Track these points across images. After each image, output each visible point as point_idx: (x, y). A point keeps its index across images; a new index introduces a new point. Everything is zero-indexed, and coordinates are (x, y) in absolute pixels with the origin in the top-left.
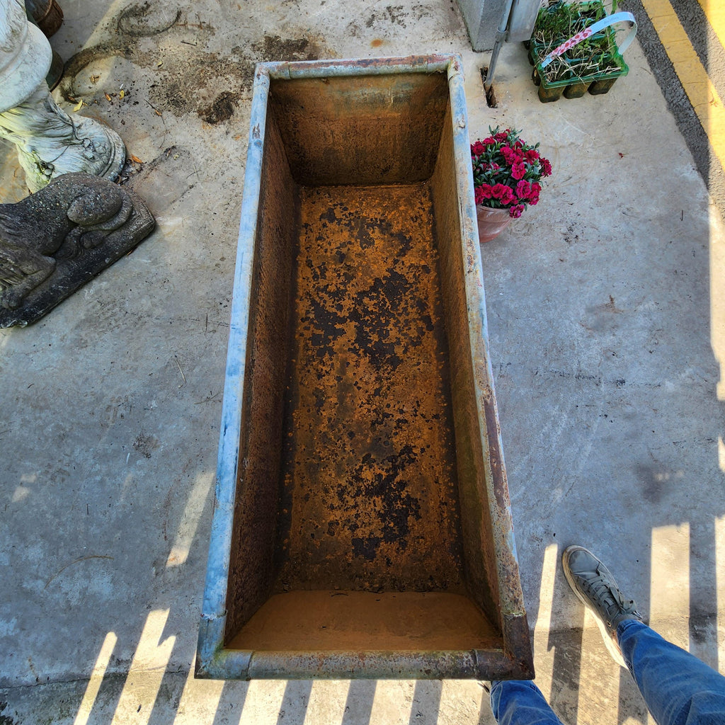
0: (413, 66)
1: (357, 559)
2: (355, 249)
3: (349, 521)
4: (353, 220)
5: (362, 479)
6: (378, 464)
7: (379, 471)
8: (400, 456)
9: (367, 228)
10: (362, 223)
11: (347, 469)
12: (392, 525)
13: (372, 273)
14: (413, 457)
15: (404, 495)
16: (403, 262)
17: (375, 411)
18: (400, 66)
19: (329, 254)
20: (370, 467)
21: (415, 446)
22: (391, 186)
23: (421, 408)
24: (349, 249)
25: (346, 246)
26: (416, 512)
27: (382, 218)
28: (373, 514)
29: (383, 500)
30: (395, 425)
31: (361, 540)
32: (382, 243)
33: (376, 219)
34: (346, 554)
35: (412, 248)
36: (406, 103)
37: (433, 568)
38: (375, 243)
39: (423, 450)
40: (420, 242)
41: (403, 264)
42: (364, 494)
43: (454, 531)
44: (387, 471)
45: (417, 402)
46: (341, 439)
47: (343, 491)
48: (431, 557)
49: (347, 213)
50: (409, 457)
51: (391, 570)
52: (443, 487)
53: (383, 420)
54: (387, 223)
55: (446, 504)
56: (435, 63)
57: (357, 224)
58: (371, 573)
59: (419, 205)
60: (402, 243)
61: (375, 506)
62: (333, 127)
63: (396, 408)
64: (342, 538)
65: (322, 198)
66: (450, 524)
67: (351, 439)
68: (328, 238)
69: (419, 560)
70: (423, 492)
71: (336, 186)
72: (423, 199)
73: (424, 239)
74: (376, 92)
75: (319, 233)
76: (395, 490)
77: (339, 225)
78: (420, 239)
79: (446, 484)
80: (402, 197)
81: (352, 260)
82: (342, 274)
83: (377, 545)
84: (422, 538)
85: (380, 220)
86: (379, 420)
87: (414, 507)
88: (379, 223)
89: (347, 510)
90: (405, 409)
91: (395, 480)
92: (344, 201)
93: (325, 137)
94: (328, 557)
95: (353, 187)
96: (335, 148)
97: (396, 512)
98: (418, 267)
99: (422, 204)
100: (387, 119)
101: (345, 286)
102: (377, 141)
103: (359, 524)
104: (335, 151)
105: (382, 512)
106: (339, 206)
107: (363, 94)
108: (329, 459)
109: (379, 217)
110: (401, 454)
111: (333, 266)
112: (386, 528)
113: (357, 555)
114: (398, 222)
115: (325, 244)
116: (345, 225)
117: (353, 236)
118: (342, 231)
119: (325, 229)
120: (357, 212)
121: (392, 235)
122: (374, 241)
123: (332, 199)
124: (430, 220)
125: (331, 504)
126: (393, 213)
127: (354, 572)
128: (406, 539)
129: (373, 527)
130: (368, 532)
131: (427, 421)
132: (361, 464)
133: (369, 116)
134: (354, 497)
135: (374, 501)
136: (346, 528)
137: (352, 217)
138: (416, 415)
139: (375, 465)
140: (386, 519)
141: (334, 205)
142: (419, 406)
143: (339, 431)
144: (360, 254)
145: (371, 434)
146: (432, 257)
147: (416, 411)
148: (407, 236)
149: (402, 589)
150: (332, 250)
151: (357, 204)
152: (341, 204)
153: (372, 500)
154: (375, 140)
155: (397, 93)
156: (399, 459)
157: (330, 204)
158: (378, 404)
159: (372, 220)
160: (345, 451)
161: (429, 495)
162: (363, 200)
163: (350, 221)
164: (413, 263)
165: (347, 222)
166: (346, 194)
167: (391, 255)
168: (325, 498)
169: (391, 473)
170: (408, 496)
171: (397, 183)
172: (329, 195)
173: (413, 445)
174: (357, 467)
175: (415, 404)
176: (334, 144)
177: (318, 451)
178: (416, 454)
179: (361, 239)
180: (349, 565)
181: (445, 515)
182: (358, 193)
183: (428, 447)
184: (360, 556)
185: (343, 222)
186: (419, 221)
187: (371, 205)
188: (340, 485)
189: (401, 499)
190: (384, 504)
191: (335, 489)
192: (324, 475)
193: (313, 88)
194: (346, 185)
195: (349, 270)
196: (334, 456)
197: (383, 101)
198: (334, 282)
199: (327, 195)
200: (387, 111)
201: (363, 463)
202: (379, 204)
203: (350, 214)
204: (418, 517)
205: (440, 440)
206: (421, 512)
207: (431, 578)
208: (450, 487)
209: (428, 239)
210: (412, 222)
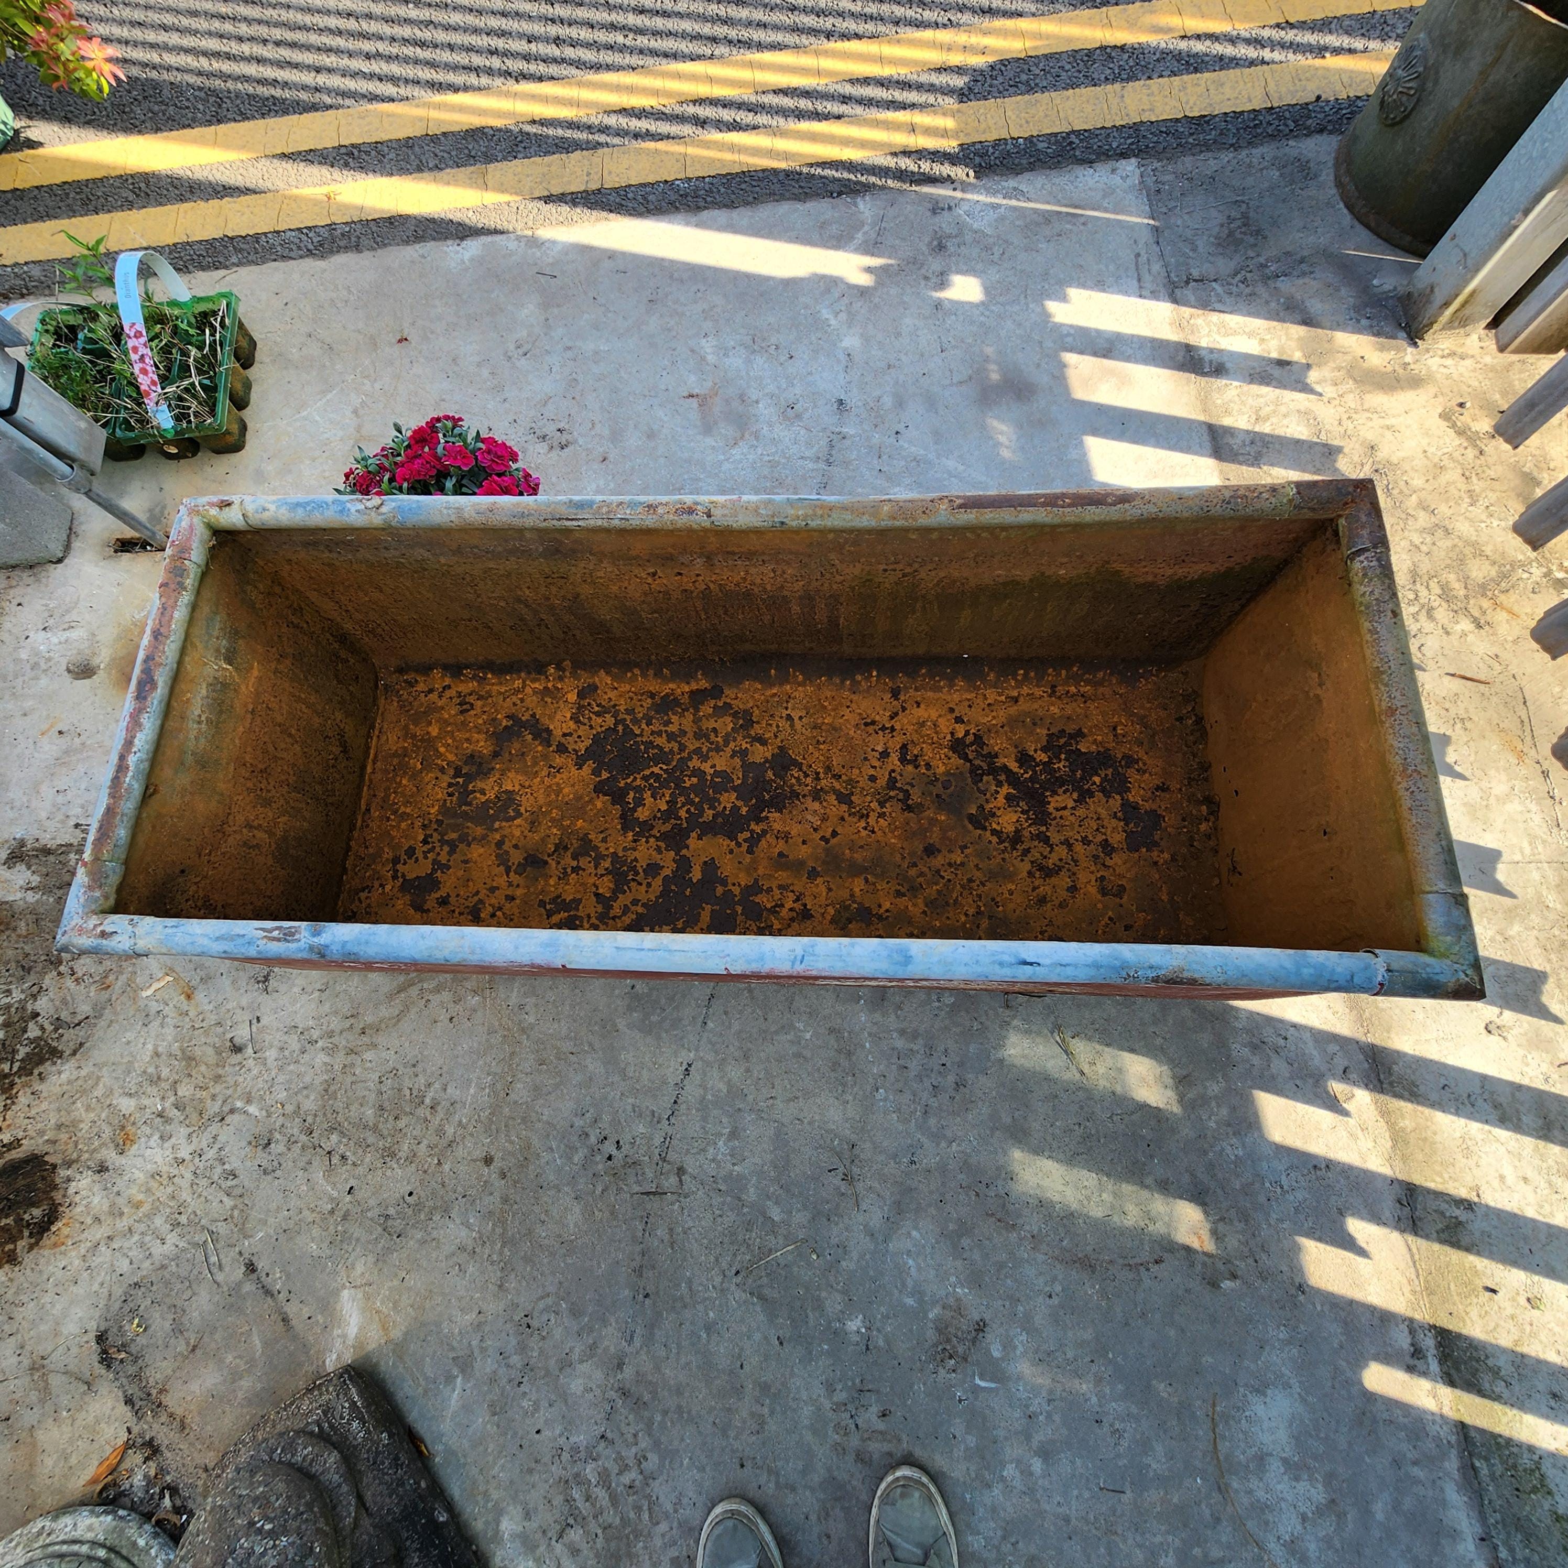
0: (185, 589)
1: (1162, 843)
2: (517, 833)
3: (1096, 857)
4: (442, 835)
5: (1017, 831)
6: (987, 801)
7: (1001, 800)
8: (970, 761)
9: (470, 804)
10: (455, 815)
11: (999, 860)
12: (1097, 779)
13: (581, 798)
14: (970, 738)
15: (1042, 757)
16: (565, 735)
17: (882, 804)
18: (177, 615)
19: (519, 892)
20: (994, 815)
21: (952, 734)
22: (372, 752)
23: (877, 718)
24: (516, 847)
25: (507, 852)
26: (1071, 736)
27: (452, 772)
28: (1081, 812)
29: (1054, 793)
30: (910, 768)
31: (1130, 835)
32: (511, 775)
33: (450, 785)
34: (1156, 863)
35: (534, 715)
36: (240, 642)
37: (1163, 714)
38: (510, 788)
39: (959, 720)
40: (522, 700)
41: (570, 734)
42: (1044, 829)
43: (1101, 674)
44: (999, 784)
45: (866, 724)
46: (938, 871)
47: (1041, 868)
48: (1145, 716)
49: (420, 849)
50: (972, 744)
51: (1174, 785)
52: (1025, 690)
53: (900, 789)
54: (466, 763)
55: (1053, 687)
56: (194, 546)
57: (455, 827)
58: (1184, 820)
59: (433, 697)
60: (519, 735)
61: (1065, 808)
62: (240, 819)
63: (877, 764)
64: (1128, 870)
65: (369, 906)
66: (1088, 682)
67: (939, 851)
68: (477, 893)
69: (1153, 736)
70: (1035, 724)
71: (345, 870)
72: (421, 687)
73: (518, 691)
74: (204, 692)
75: (461, 914)
76: (1035, 772)
77: (449, 868)
78: (514, 699)
79: (1019, 684)
80: (406, 727)
81: (543, 840)
82: (575, 863)
83: (1136, 807)
84: (1115, 729)
85: (455, 776)
86: (901, 796)
87: (1062, 741)
88: (461, 780)
89: (1075, 861)
90: (880, 748)
91: (1016, 770)
92: (388, 854)
93: (253, 847)
94: (1165, 897)
95: (356, 834)
96: (279, 833)
97: (1073, 772)
98: (580, 708)
99: (431, 691)
100: (258, 694)
101: (603, 857)
102: (290, 735)
103: (1100, 838)
104: (285, 839)
105: (1075, 796)
106: (399, 867)
107: (199, 723)
108: (980, 896)
109: (446, 779)
110: (967, 759)
111: (552, 882)
112: (1103, 790)
113: (1156, 844)
114: (467, 740)
115: (493, 901)
116: (452, 852)
117: (484, 837)
118: (466, 862)
119: (452, 900)
120: (424, 826)
121: (496, 754)
122: (506, 792)
123: (376, 884)
124: (473, 678)
125: (1068, 890)
126: (442, 750)
127: (1184, 850)
128: (1119, 756)
129: (1104, 813)
130: (1114, 822)
131: (904, 709)
132: (988, 833)
133: (241, 729)
134: (1051, 846)
135: (1057, 809)
136: (1109, 862)
137: (436, 836)
138: (893, 729)
139: (988, 807)
140: (1089, 790)
141: (395, 877)
142: (873, 723)
143: (922, 874)
144: (533, 823)
145: (930, 813)
146: (561, 679)
147: (883, 728)
148: (504, 723)
149: (1205, 767)
150: (510, 884)
151: (403, 825)
152: (396, 861)
153: (1055, 814)
154: (289, 740)
155: (218, 650)
156: (977, 762)
157: (388, 888)
158: (869, 798)
159: (450, 795)
160: (962, 864)
161: (1040, 713)
162: (395, 812)
163: (442, 842)
164: (569, 715)
165: (446, 848)
166: (371, 850)
167: (545, 757)
168: (1057, 903)
169: (1003, 777)
170: (1044, 749)
171: (369, 736)
172: (363, 890)
173: (949, 737)
174: (995, 839)
175: (871, 729)
176: (271, 833)
177: (963, 918)
178: (967, 733)
179: (495, 818)
180: (1173, 859)
181: (1073, 689)
182: (374, 825)
183: (952, 710)
184: (1157, 838)
185: (443, 858)
186: (471, 699)
187: (412, 796)
188: (1030, 873)
189: (1050, 762)
190: (1060, 791)
191: (1037, 883)
192: (1011, 906)
193: (154, 827)
194: (349, 848)
195: (566, 848)
196: (974, 885)
197: (225, 685)
198: (592, 880)
199: (363, 895)
200: (243, 687)
201: (985, 829)
202: (413, 777)
203: (425, 842)
204: (1079, 734)
205: (939, 689)
206: (1071, 728)
207: (1180, 719)
208: (1026, 675)
209: (518, 683)
210: (472, 712)
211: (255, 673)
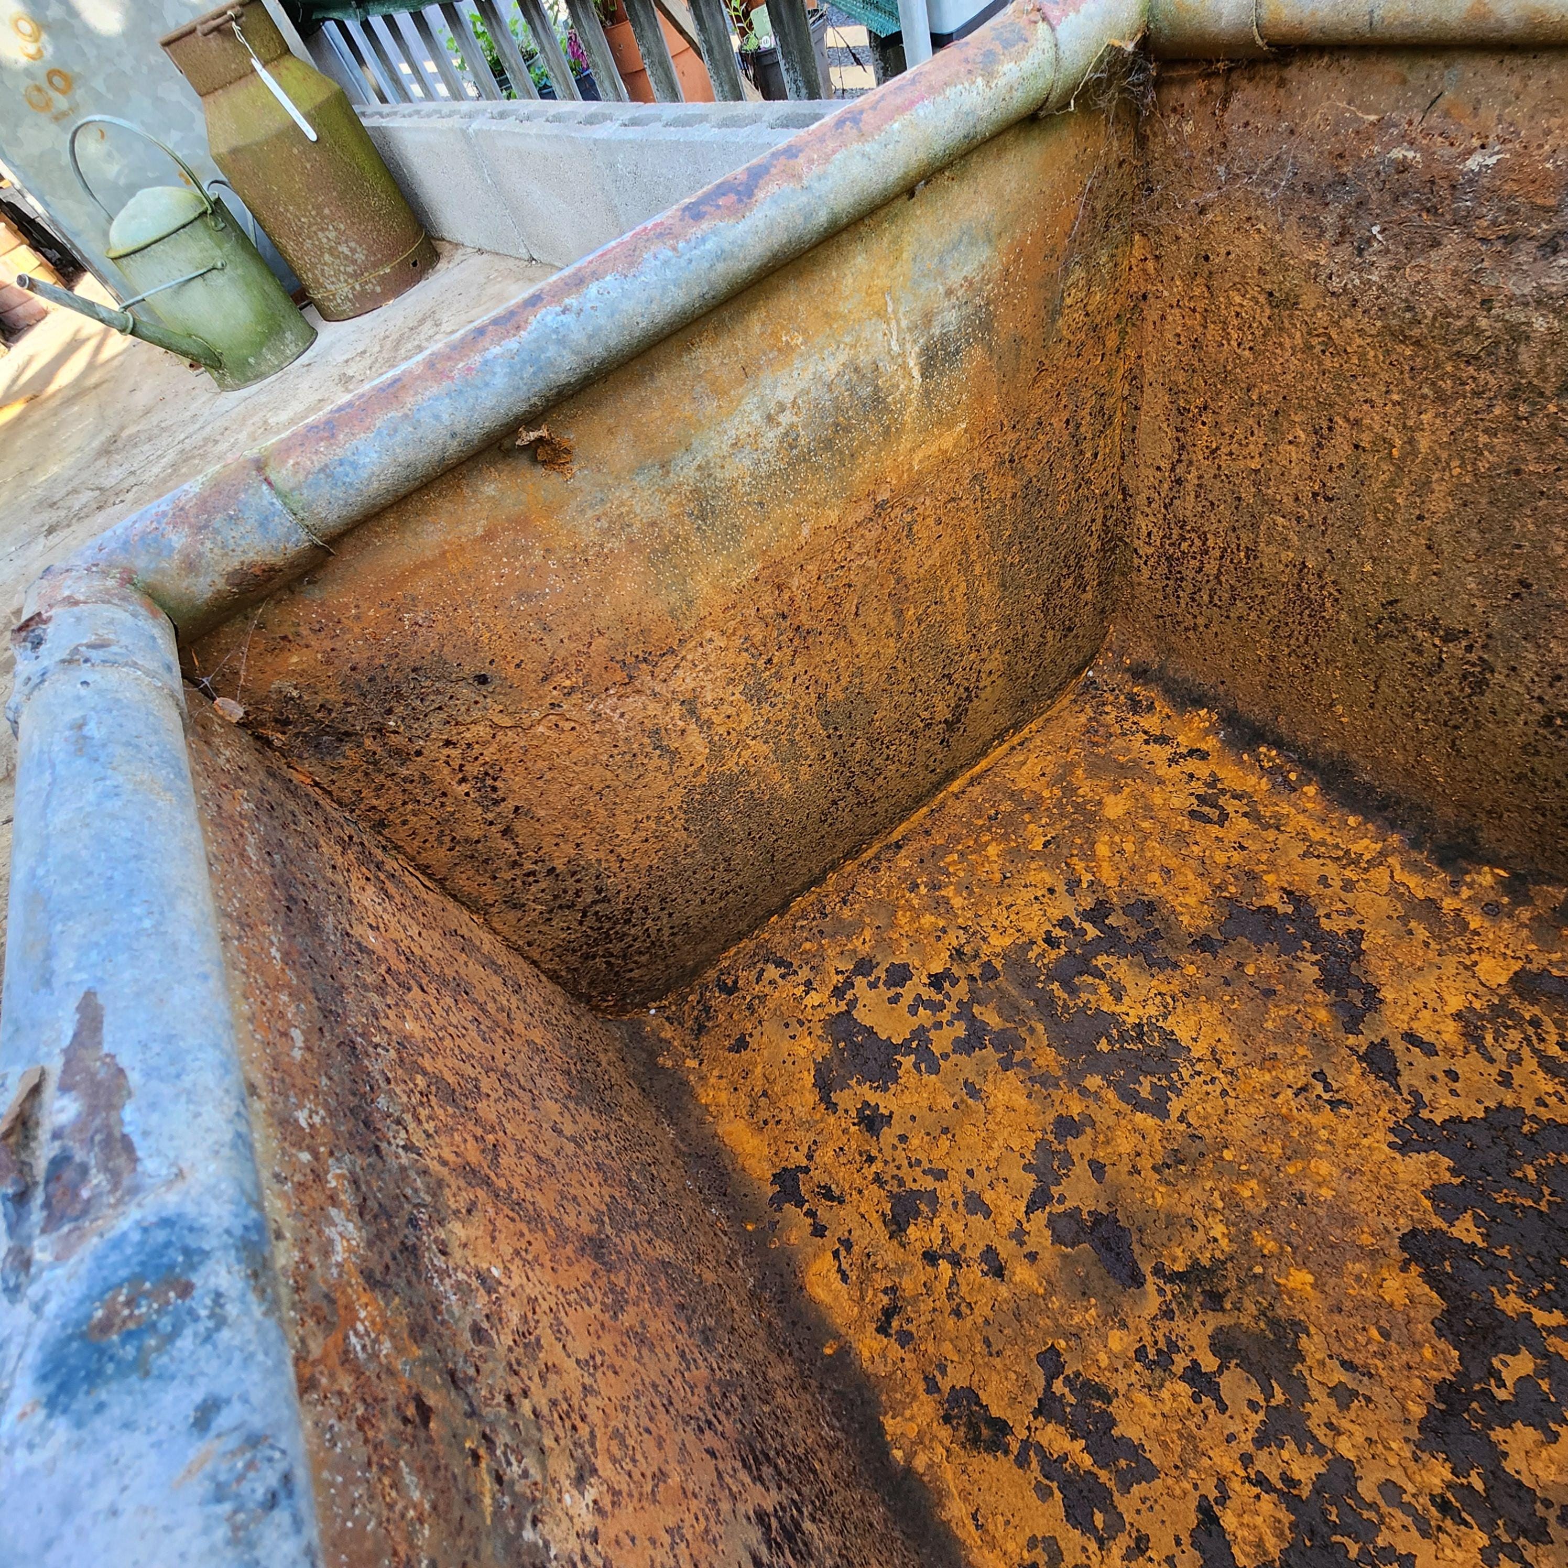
2: (1125, 1144)
4: (975, 998)
9: (1073, 991)
10: (1027, 984)
13: (1349, 1221)
16: (1411, 1038)
19: (1022, 1273)
22: (983, 764)
24: (1098, 1169)
25: (1068, 1160)
27: (1088, 902)
32: (1209, 1012)
33: (1064, 923)
35: (1356, 936)
38: (1184, 1035)
40: (1348, 886)
41: (1430, 1050)
49: (917, 986)
54: (1127, 910)
57: (1009, 1009)
59: (1160, 753)
60: (1289, 946)
65: (762, 998)
68: (940, 1175)
71: (783, 908)
72: (1151, 723)
73: (1354, 861)
75: (878, 1179)
77: (934, 1069)
78: (1331, 870)
80: (1070, 767)
81: (1171, 1220)
82: (1209, 1363)
85: (1087, 916)
88: (1092, 932)
92: (863, 944)
95: (850, 867)
98: (1500, 1011)
99: (1162, 740)
101: (1305, 1438)
102: (900, 615)
106: (860, 982)
109: (1065, 906)
111: (1118, 1341)
114: (1166, 871)
115: (956, 1228)
116: (966, 1046)
117: (1046, 1080)
118: (973, 1091)
119: (888, 1135)
120: (958, 954)
121: (1203, 943)
122: (1169, 1037)
123: (805, 973)
126: (1102, 850)
137: (961, 991)
141: (838, 992)
144: (1178, 1158)
146: (1494, 912)
148: (1273, 899)
150: (1019, 1235)
151: (928, 920)
152: (864, 966)
157: (814, 999)
159: (1050, 941)
162: (935, 887)
163: (964, 1011)
164: (1455, 1003)
165: (960, 1029)
166: (846, 913)
167: (1321, 1044)
171: (1000, 736)
172: (779, 963)
179: (1096, 1063)
182: (885, 877)
185: (941, 1041)
186: (1231, 806)
187: (982, 884)
194: (819, 880)
195: (1215, 1300)
198: (1226, 1461)
199: (772, 972)
202: (1013, 854)
203: (936, 981)
209: (1367, 847)
210: (1215, 830)
211: (947, 441)
